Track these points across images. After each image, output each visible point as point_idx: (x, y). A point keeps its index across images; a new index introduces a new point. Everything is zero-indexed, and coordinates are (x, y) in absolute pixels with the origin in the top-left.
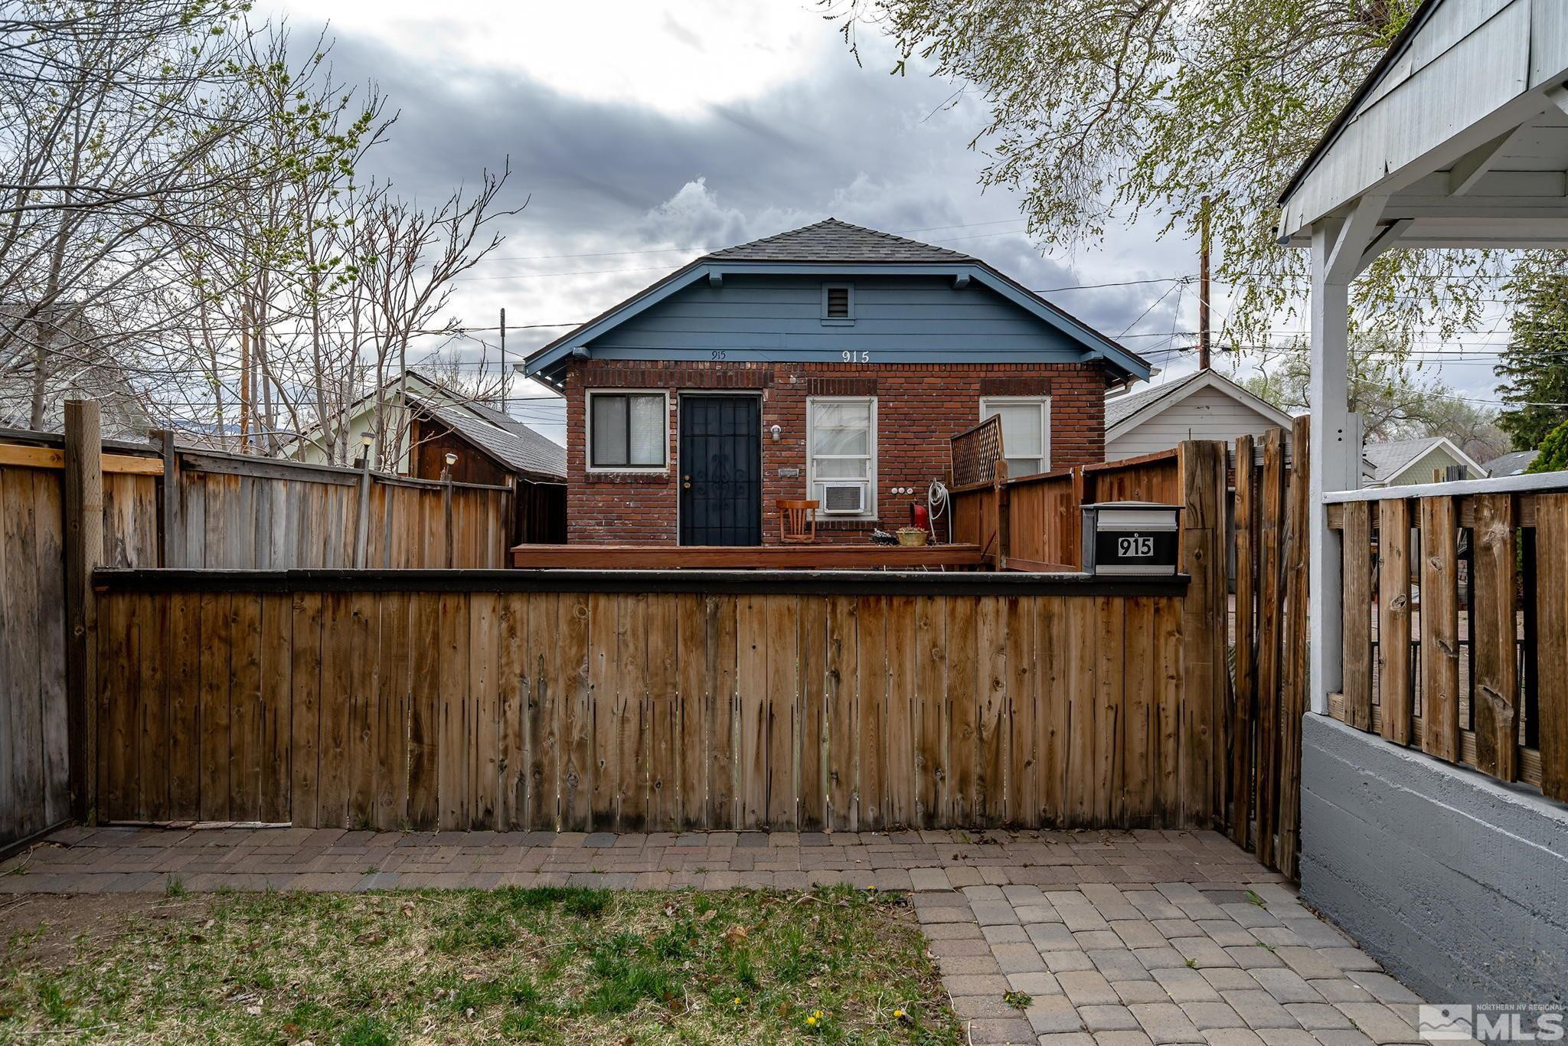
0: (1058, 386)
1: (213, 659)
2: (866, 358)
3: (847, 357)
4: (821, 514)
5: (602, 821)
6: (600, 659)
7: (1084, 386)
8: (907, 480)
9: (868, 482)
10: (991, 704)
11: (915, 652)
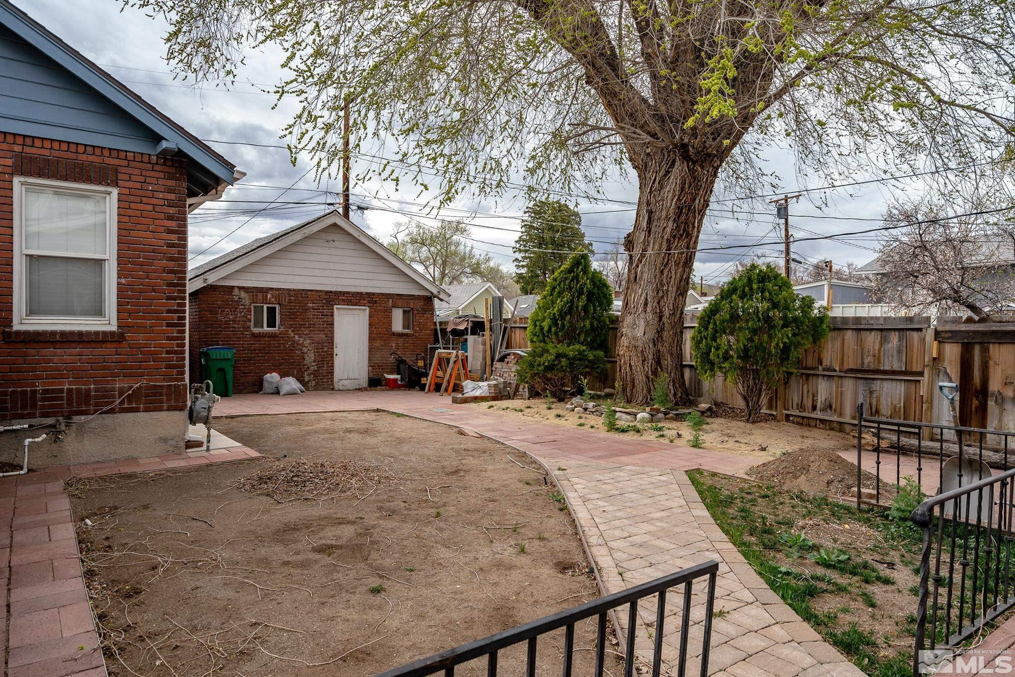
0: (127, 177)
7: (161, 182)
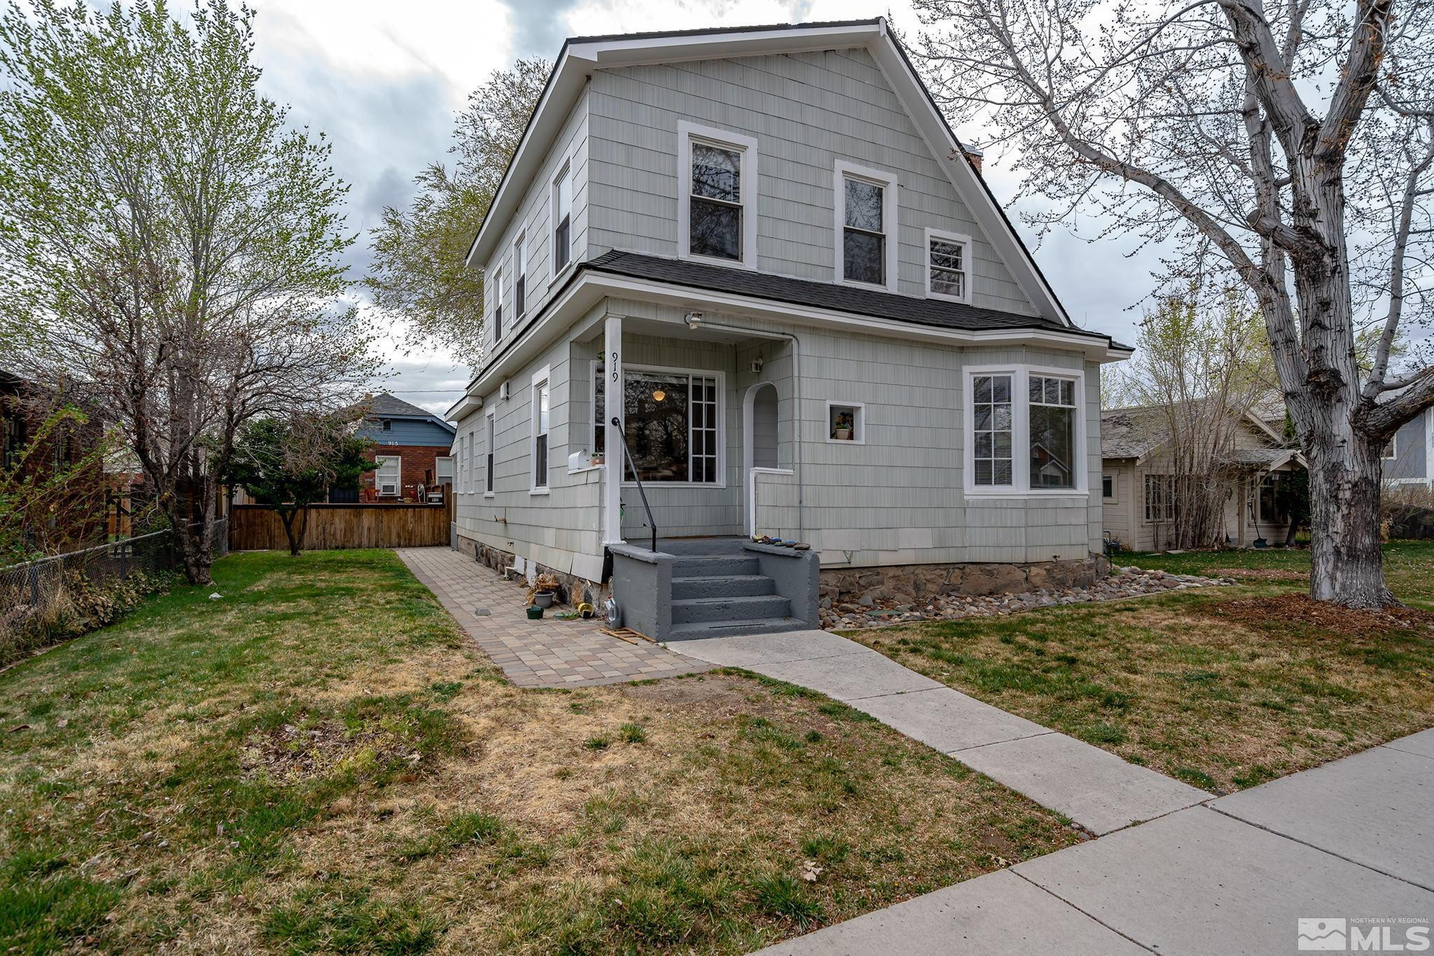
1: (258, 521)
2: (397, 444)
3: (390, 443)
4: (381, 494)
5: (337, 548)
6: (337, 520)
8: (410, 484)
9: (398, 484)
10: (410, 526)
11: (397, 517)
